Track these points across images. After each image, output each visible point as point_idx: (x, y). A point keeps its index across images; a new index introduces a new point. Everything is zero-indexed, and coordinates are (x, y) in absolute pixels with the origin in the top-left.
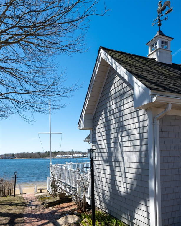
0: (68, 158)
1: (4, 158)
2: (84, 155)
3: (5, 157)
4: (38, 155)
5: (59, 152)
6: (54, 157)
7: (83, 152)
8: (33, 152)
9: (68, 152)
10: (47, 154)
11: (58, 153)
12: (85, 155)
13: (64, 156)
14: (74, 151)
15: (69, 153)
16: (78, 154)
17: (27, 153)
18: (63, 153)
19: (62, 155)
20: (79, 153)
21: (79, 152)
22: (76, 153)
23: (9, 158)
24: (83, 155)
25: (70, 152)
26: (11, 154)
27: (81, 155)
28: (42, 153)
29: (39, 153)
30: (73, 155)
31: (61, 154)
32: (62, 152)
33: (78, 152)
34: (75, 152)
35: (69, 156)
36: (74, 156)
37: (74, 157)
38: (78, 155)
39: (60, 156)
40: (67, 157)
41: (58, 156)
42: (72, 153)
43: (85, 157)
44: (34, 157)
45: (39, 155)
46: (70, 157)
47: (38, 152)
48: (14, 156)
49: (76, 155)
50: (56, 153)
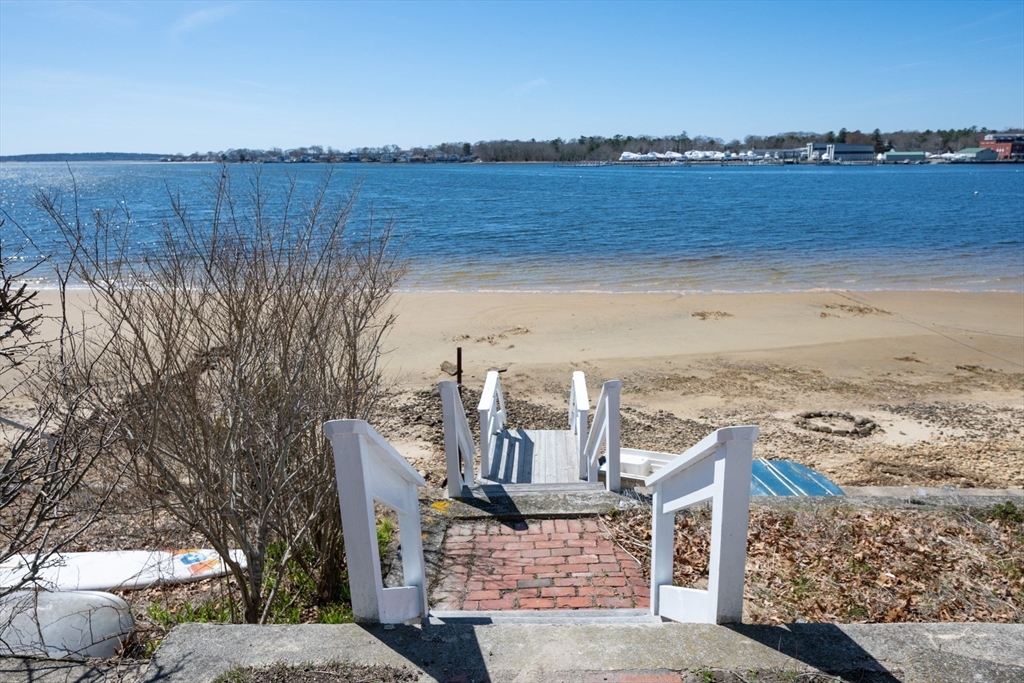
0: (666, 164)
1: (439, 160)
2: (734, 155)
3: (440, 156)
4: (551, 152)
5: (629, 139)
6: (613, 160)
7: (727, 141)
8: (537, 140)
9: (667, 139)
10: (584, 148)
11: (628, 143)
12: (738, 154)
13: (650, 155)
14: (691, 137)
15: (672, 145)
16: (707, 150)
17: (513, 142)
18: (645, 144)
19: (641, 151)
20: (712, 145)
21: (712, 142)
22: (696, 145)
23: (452, 161)
24: (728, 152)
25: (673, 139)
26: (462, 146)
27: (720, 155)
28: (567, 142)
29: (556, 143)
30: (687, 154)
31: (638, 146)
32: (644, 139)
33: (705, 143)
34: (696, 140)
35: (669, 155)
36: (690, 157)
37: (688, 162)
38: (708, 153)
39: (633, 156)
40: (661, 159)
41: (625, 154)
42: (683, 143)
43: (736, 163)
44: (538, 160)
45: (558, 153)
46: (674, 162)
47: (554, 138)
48: (471, 154)
49: (699, 154)
50: (618, 144)
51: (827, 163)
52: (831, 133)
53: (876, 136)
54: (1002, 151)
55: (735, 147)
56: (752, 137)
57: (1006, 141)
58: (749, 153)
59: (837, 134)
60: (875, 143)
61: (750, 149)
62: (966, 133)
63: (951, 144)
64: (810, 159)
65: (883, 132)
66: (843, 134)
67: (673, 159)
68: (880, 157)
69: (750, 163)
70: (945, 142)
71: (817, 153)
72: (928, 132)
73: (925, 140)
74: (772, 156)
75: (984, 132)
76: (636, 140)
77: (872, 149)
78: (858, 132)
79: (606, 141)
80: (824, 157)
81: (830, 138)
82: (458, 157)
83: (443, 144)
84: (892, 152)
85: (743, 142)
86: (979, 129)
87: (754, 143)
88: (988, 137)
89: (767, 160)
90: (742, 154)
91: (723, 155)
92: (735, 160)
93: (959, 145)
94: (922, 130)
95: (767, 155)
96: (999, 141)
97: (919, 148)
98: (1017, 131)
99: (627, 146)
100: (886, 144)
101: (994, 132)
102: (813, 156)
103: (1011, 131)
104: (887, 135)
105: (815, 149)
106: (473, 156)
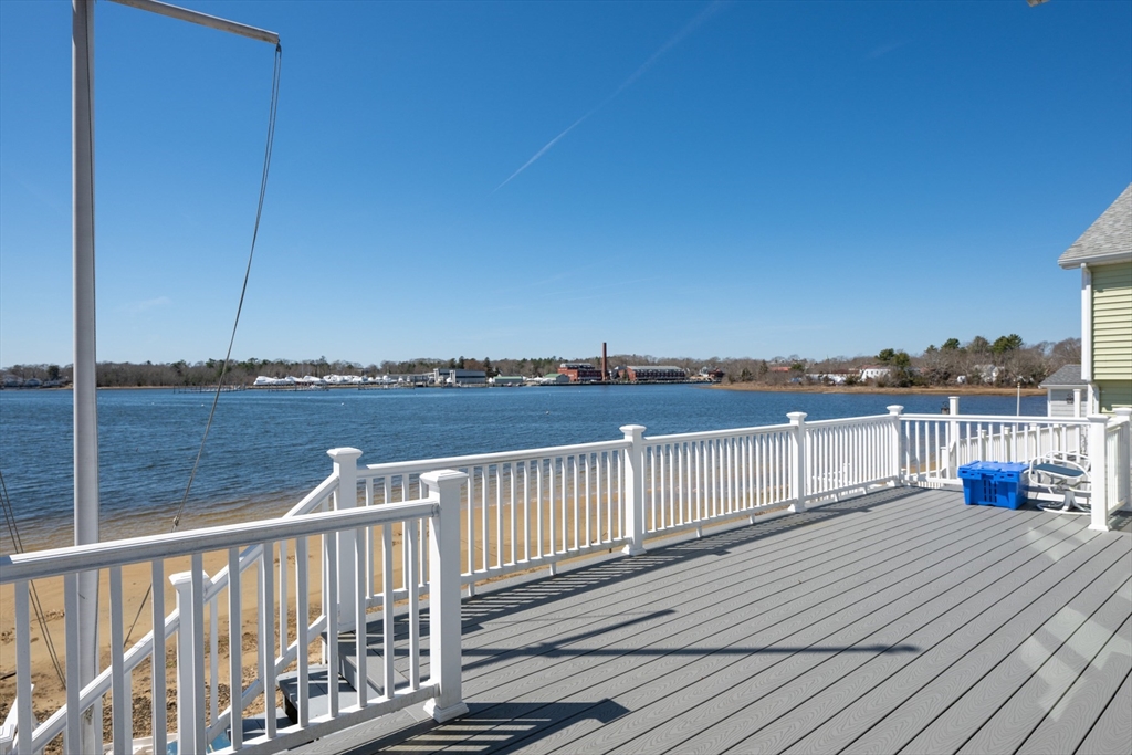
0: (306, 388)
1: (9, 386)
2: (370, 379)
3: (10, 380)
4: (173, 376)
5: (265, 362)
6: (247, 384)
7: (365, 365)
8: (154, 363)
9: (305, 364)
10: (214, 372)
11: (265, 367)
12: (375, 378)
13: (287, 379)
14: (330, 361)
15: (310, 369)
16: (346, 374)
17: (121, 365)
18: (282, 368)
19: (277, 375)
21: (350, 367)
22: (337, 369)
23: (30, 386)
24: (365, 377)
25: (312, 364)
26: (46, 369)
27: (357, 379)
28: (193, 365)
29: (178, 367)
30: (326, 378)
31: (275, 370)
32: (281, 363)
33: (343, 367)
34: (334, 364)
35: (307, 379)
36: (327, 381)
37: (326, 387)
38: (346, 378)
39: (269, 380)
40: (298, 383)
41: (260, 378)
42: (321, 368)
43: (373, 387)
44: (154, 385)
45: (180, 376)
46: (312, 386)
47: (176, 361)
48: (60, 378)
49: (338, 379)
50: (252, 368)
51: (450, 386)
52: (453, 360)
53: (487, 363)
54: (573, 375)
55: (373, 371)
56: (387, 363)
57: (574, 368)
58: (385, 377)
59: (457, 361)
60: (486, 369)
61: (385, 374)
62: (550, 361)
63: (540, 370)
64: (437, 383)
65: (491, 360)
66: (462, 361)
67: (312, 383)
68: (490, 380)
69: (386, 387)
70: (536, 368)
71: (442, 377)
72: (524, 360)
73: (523, 367)
74: (405, 380)
75: (561, 361)
76: (272, 364)
77: (484, 374)
78: (473, 360)
79: (239, 365)
80: (448, 380)
81: (452, 365)
82: (40, 382)
83: (17, 366)
84: (499, 376)
85: (379, 367)
86: (557, 359)
87: (390, 368)
88: (563, 365)
89: (400, 383)
90: (378, 378)
91: (360, 379)
92: (372, 383)
93: (545, 371)
94: (520, 359)
95: (400, 379)
96: (569, 368)
97: (518, 373)
98: (581, 361)
99: (263, 370)
100: (494, 370)
101: (566, 361)
102: (439, 380)
103: (577, 361)
104: (495, 362)
105: (440, 374)
106: (63, 380)
